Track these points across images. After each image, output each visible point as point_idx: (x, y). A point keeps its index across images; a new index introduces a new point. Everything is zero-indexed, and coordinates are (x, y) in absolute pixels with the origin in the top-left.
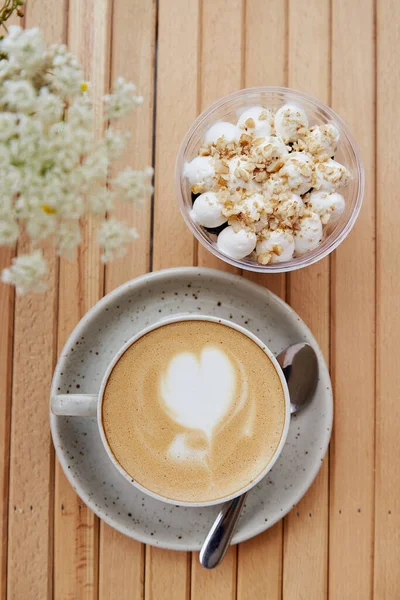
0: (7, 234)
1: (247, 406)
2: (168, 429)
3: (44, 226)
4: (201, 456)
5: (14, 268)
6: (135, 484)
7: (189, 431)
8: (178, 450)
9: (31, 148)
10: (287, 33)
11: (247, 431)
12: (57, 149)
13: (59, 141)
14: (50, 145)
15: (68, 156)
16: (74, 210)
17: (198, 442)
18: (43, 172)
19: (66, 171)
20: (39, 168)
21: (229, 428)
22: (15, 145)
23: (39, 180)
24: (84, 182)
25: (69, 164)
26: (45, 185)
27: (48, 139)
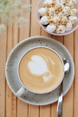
1: (49, 59)
2: (40, 78)
4: (51, 76)
7: (44, 74)
8: (46, 79)
11: (53, 63)
17: (48, 74)
21: (50, 66)
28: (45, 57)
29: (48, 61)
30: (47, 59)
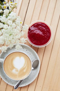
0: (2, 43)
3: (8, 43)
4: (17, 73)
5: (2, 48)
6: (6, 74)
7: (16, 69)
8: (14, 71)
9: (9, 31)
10: (47, 12)
11: (25, 71)
12: (13, 32)
13: (14, 31)
14: (12, 32)
15: (14, 34)
16: (13, 42)
17: (17, 71)
18: (10, 35)
19: (13, 36)
20: (10, 34)
21: (22, 70)
22: (7, 30)
23: (9, 36)
24: (16, 38)
25: (14, 35)
26: (10, 37)
27: (12, 31)
28: (26, 64)
29: (24, 67)
30: (25, 66)
